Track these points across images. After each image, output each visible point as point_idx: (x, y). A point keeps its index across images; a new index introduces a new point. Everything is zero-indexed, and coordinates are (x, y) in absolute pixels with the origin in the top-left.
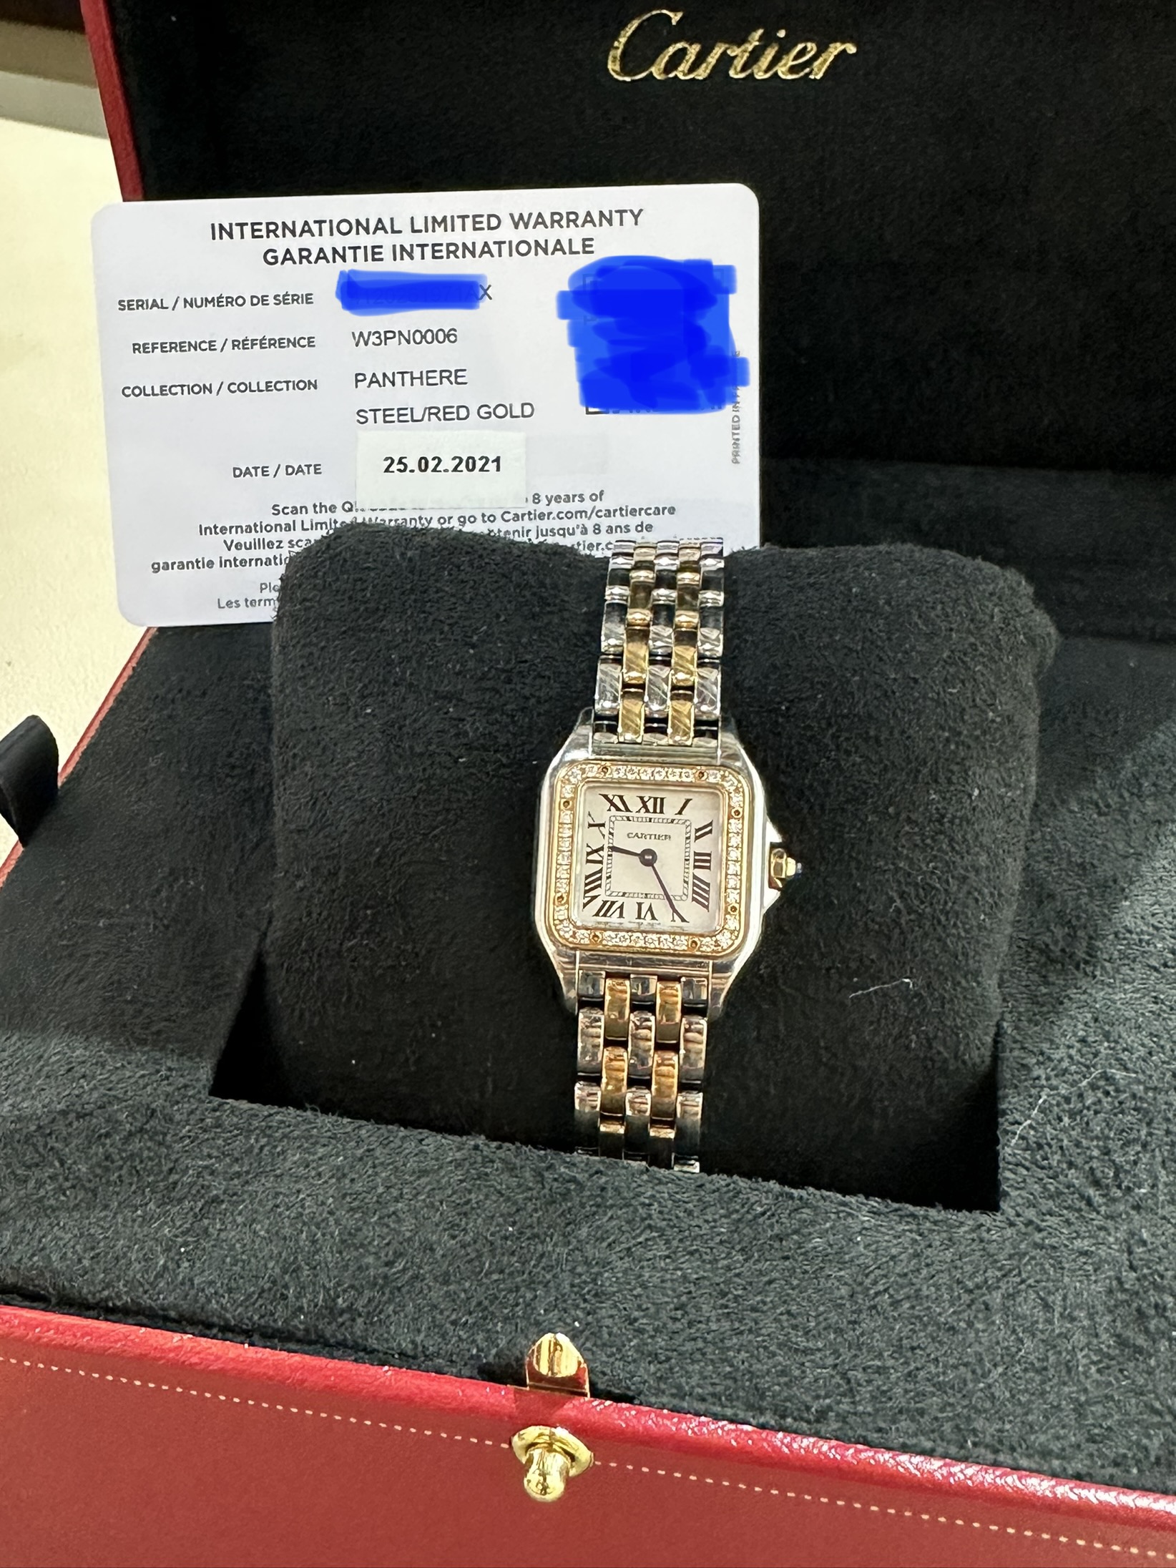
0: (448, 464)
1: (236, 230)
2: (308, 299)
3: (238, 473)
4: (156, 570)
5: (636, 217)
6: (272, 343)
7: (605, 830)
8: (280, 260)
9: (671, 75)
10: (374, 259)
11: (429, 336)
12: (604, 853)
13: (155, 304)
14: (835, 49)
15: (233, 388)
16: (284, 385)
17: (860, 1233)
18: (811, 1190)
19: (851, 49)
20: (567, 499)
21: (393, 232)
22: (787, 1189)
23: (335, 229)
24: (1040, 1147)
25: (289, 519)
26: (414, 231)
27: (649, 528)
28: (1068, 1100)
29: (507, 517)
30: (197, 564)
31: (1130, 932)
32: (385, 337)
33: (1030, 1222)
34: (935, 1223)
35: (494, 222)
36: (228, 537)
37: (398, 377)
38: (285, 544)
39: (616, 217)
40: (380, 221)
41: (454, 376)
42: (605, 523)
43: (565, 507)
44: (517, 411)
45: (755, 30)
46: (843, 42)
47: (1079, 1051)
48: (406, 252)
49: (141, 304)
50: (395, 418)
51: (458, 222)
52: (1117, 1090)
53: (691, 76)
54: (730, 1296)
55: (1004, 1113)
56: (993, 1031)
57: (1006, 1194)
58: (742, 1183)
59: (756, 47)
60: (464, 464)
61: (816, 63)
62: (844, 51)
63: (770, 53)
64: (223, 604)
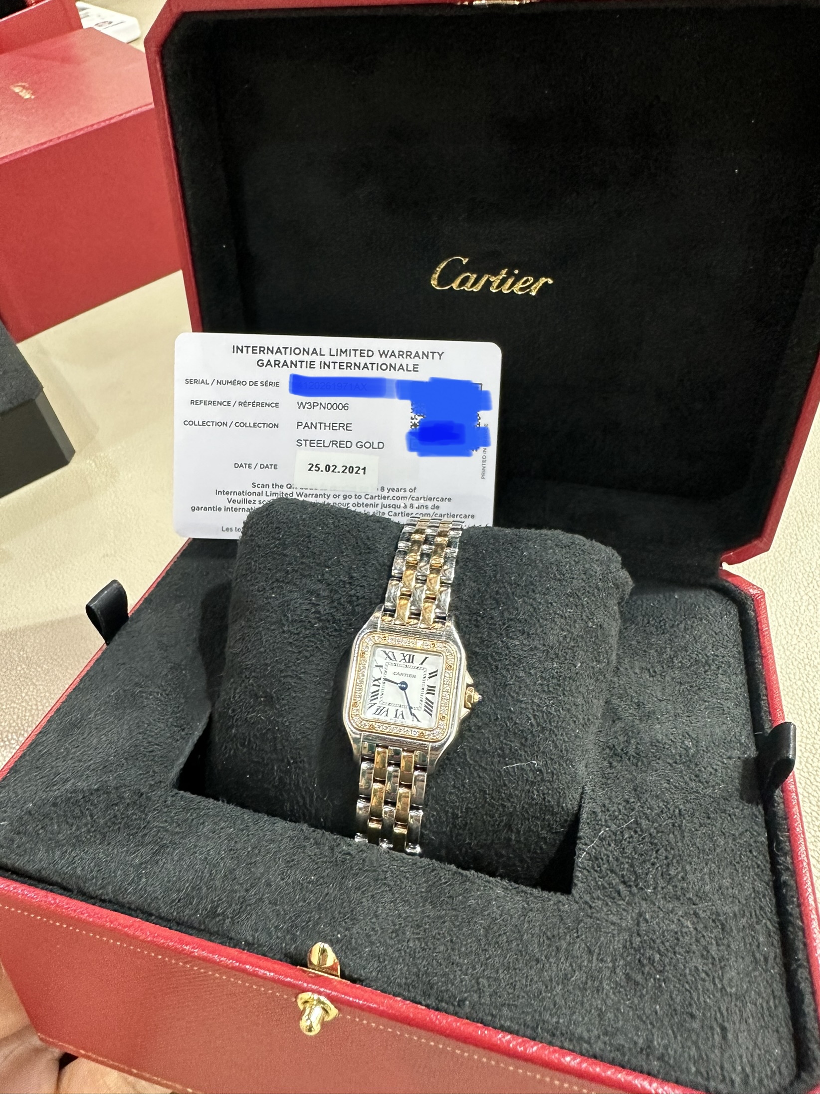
0: (340, 469)
1: (245, 349)
2: (277, 384)
3: (237, 466)
4: (193, 510)
5: (440, 355)
6: (258, 404)
7: (383, 670)
8: (265, 364)
9: (462, 288)
10: (310, 368)
11: (335, 406)
12: (381, 681)
13: (203, 382)
14: (543, 280)
15: (237, 425)
16: (262, 425)
17: (495, 900)
18: (473, 872)
19: (550, 281)
20: (398, 490)
21: (321, 355)
22: (460, 870)
23: (293, 351)
24: (597, 859)
25: (260, 490)
26: (331, 355)
27: (438, 507)
28: (615, 834)
29: (367, 497)
30: (213, 509)
31: (659, 742)
32: (313, 406)
33: (586, 903)
34: (536, 898)
35: (370, 353)
36: (230, 497)
37: (318, 425)
38: (257, 502)
39: (430, 355)
40: (315, 349)
41: (346, 427)
42: (416, 504)
43: (396, 494)
44: (376, 445)
45: (504, 269)
46: (546, 278)
47: (624, 806)
48: (326, 365)
49: (196, 381)
50: (315, 445)
51: (353, 352)
52: (642, 830)
53: (471, 290)
54: (421, 929)
55: (580, 838)
56: (580, 790)
57: (576, 885)
58: (437, 864)
59: (504, 277)
60: (347, 469)
61: (532, 288)
62: (546, 282)
63: (510, 281)
64: (224, 529)
